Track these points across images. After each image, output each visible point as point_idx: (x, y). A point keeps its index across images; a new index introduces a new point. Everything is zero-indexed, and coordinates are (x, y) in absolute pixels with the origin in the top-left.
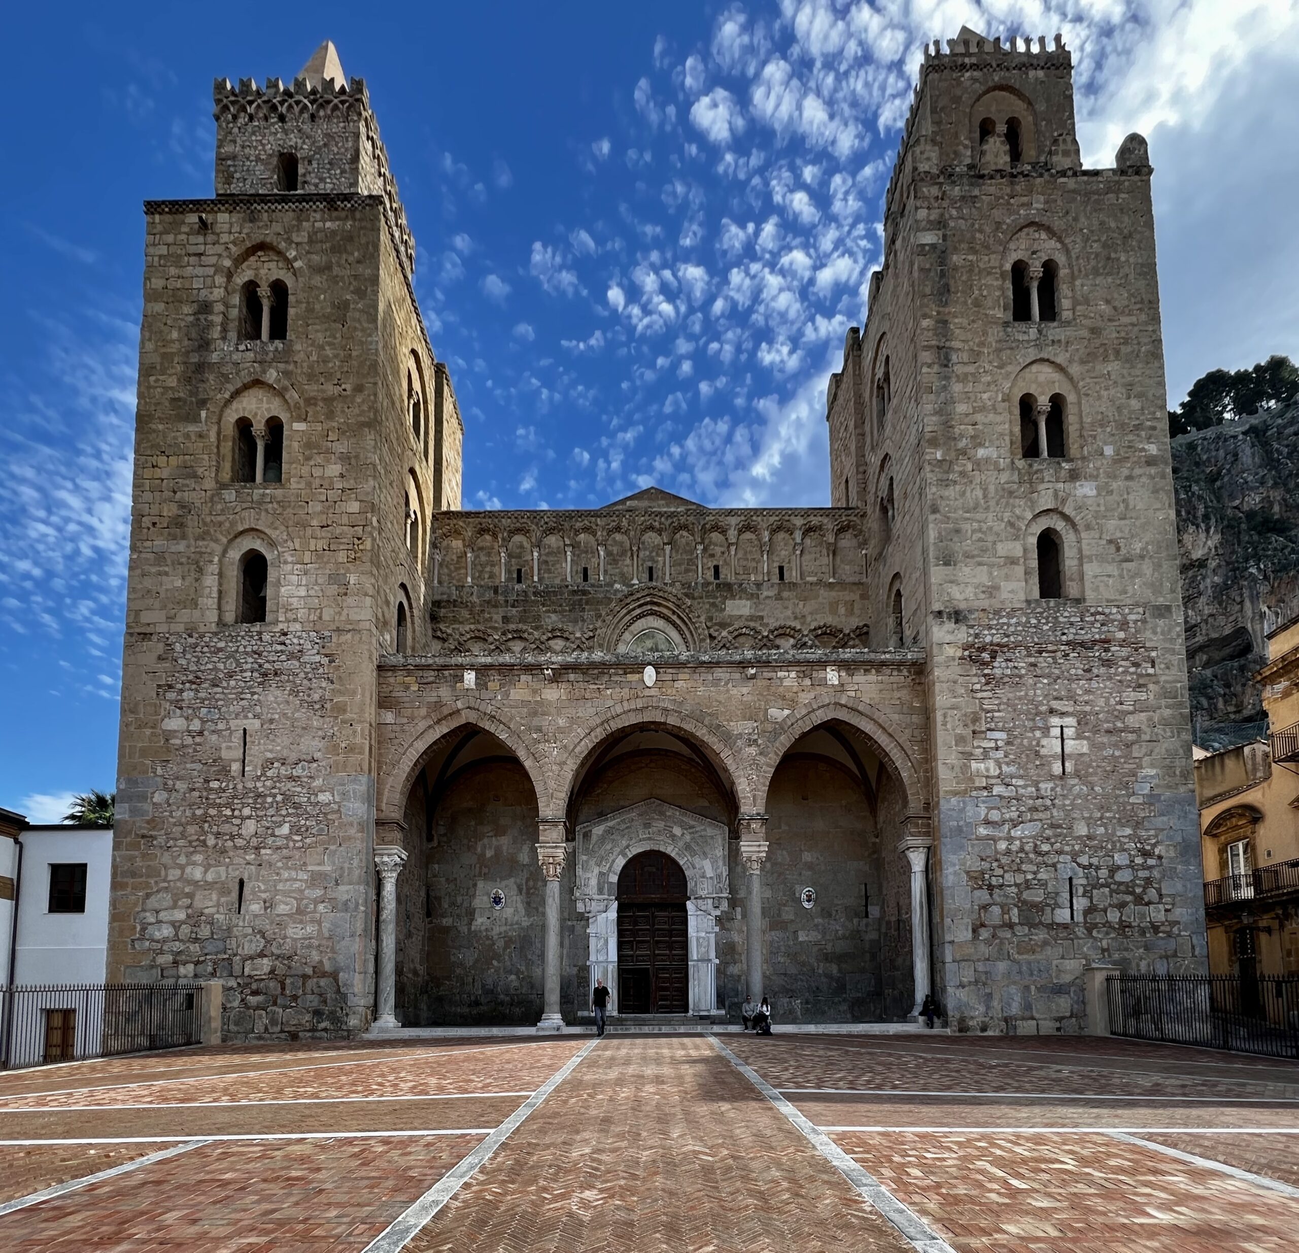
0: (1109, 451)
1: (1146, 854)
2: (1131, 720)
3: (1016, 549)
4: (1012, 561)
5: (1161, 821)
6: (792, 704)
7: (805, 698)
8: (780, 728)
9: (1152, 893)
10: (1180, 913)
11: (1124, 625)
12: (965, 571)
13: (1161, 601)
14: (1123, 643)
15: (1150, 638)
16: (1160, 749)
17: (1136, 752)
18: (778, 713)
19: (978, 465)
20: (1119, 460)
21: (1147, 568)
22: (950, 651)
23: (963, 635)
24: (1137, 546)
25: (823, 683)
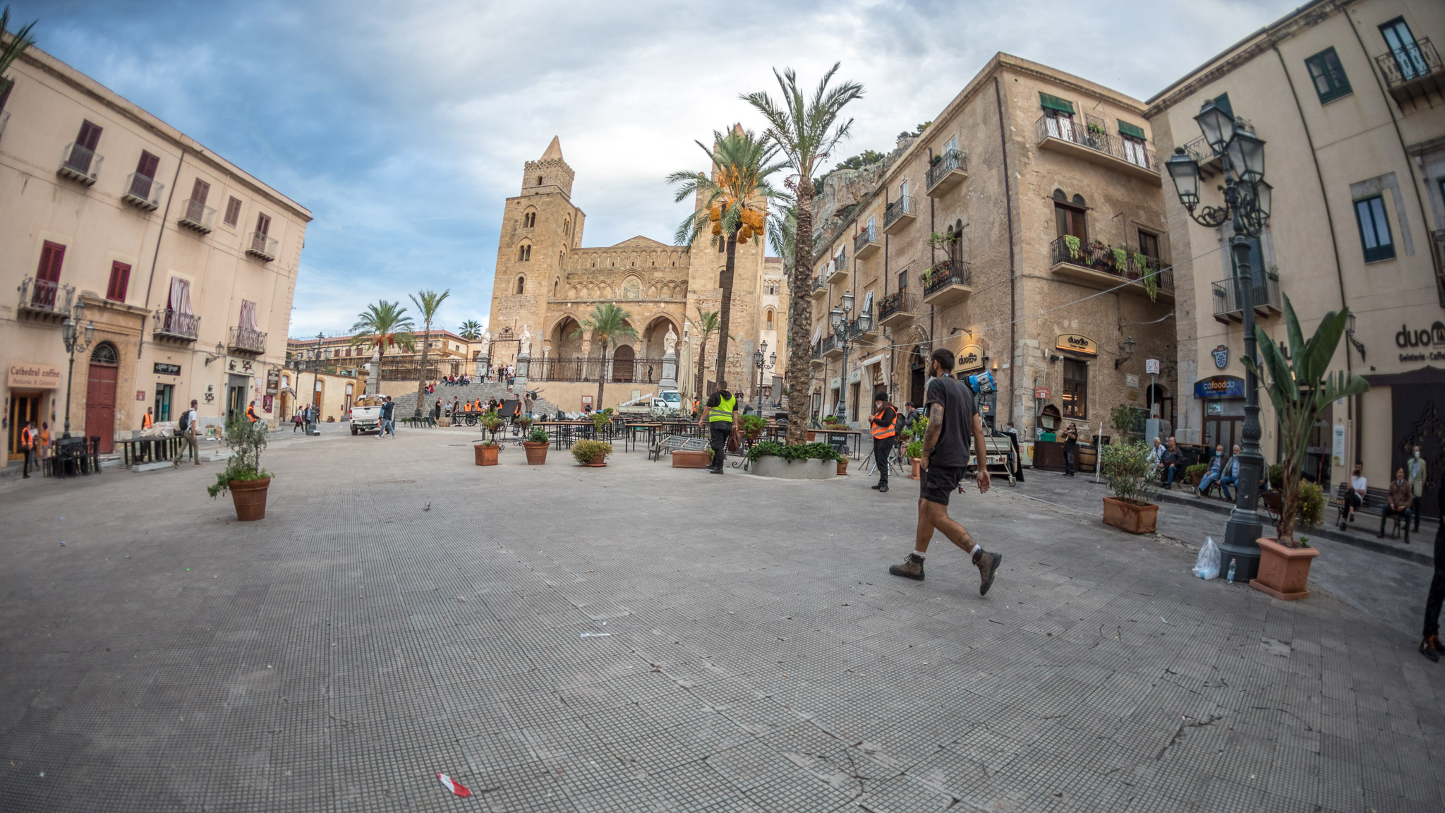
0: (742, 251)
1: (738, 354)
2: (738, 320)
3: (713, 275)
4: (711, 278)
5: (743, 346)
6: (651, 312)
7: (654, 310)
8: (647, 318)
9: (738, 364)
10: (744, 370)
11: (740, 296)
12: (698, 281)
13: (751, 290)
14: (739, 300)
15: (746, 299)
16: (746, 328)
17: (739, 328)
18: (647, 314)
19: (705, 254)
20: (744, 254)
21: (748, 282)
22: (691, 301)
23: (695, 296)
24: (746, 276)
25: (660, 307)
